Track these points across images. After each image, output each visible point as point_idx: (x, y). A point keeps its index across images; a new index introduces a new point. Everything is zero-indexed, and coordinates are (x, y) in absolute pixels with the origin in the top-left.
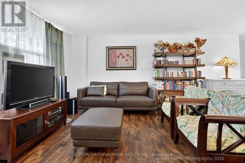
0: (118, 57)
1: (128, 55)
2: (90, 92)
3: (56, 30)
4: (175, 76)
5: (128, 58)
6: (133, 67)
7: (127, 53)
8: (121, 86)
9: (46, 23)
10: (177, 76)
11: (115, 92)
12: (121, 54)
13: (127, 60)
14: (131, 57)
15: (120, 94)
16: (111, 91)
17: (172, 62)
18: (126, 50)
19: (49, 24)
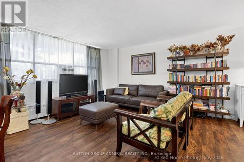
0: (140, 63)
1: (148, 61)
2: (116, 92)
3: (95, 49)
4: (192, 80)
5: (148, 64)
6: (152, 72)
7: (147, 59)
8: (140, 88)
9: (87, 46)
10: (193, 81)
11: (135, 93)
12: (142, 61)
13: (147, 66)
14: (150, 63)
15: (139, 95)
16: (132, 92)
17: (190, 66)
18: (146, 57)
19: (89, 47)
